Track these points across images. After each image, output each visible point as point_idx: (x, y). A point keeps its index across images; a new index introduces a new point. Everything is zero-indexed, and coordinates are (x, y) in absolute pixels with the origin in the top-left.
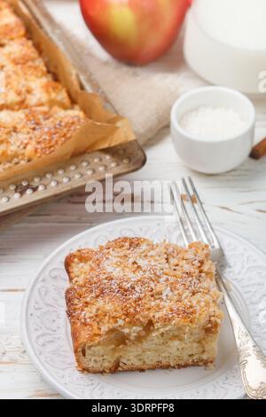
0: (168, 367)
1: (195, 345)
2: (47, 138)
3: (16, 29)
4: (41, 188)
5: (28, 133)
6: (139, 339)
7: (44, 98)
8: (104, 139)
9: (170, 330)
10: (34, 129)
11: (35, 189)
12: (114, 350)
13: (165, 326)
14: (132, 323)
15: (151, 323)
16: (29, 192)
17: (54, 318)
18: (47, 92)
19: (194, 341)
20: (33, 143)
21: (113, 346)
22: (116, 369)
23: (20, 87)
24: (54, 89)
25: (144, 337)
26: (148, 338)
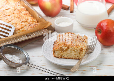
0: (72, 59)
1: (78, 54)
2: (33, 27)
3: (24, 9)
4: (32, 35)
5: (28, 26)
6: (66, 50)
7: (32, 20)
8: (45, 26)
9: (73, 49)
10: (30, 25)
11: (31, 36)
12: (61, 52)
13: (72, 47)
14: (65, 46)
15: (69, 47)
16: (29, 36)
17: (50, 48)
18: (32, 19)
19: (78, 53)
20: (30, 28)
21: (61, 51)
22: (61, 57)
23: (26, 18)
24: (34, 19)
25: (67, 50)
26: (68, 50)
